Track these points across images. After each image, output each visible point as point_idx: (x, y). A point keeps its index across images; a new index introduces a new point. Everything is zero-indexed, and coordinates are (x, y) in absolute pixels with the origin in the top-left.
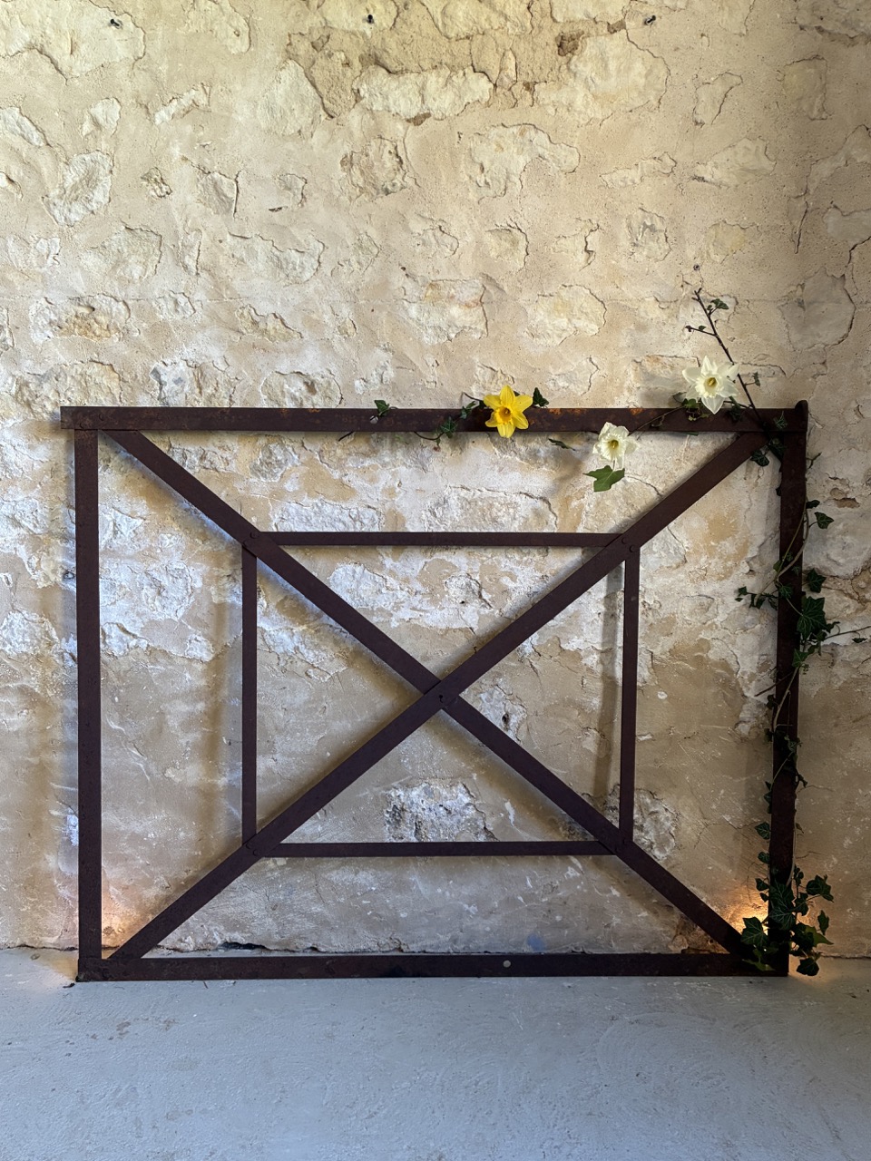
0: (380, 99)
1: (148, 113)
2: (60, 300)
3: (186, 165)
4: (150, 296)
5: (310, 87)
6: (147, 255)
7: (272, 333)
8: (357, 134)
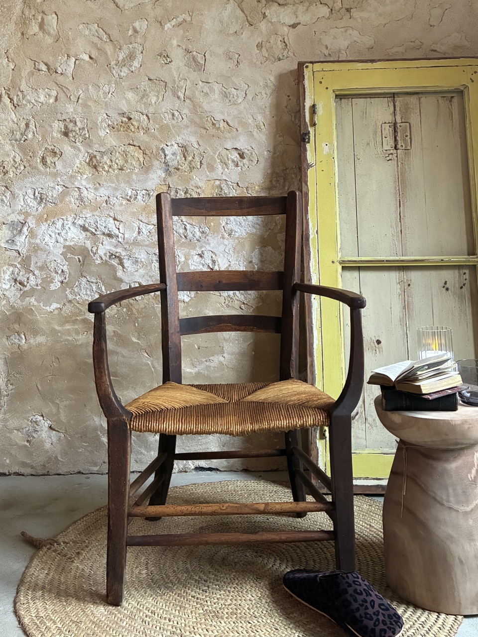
0: (275, 16)
1: (161, 25)
2: (114, 115)
3: (179, 49)
4: (160, 111)
5: (241, 12)
6: (159, 92)
7: (222, 129)
8: (265, 32)
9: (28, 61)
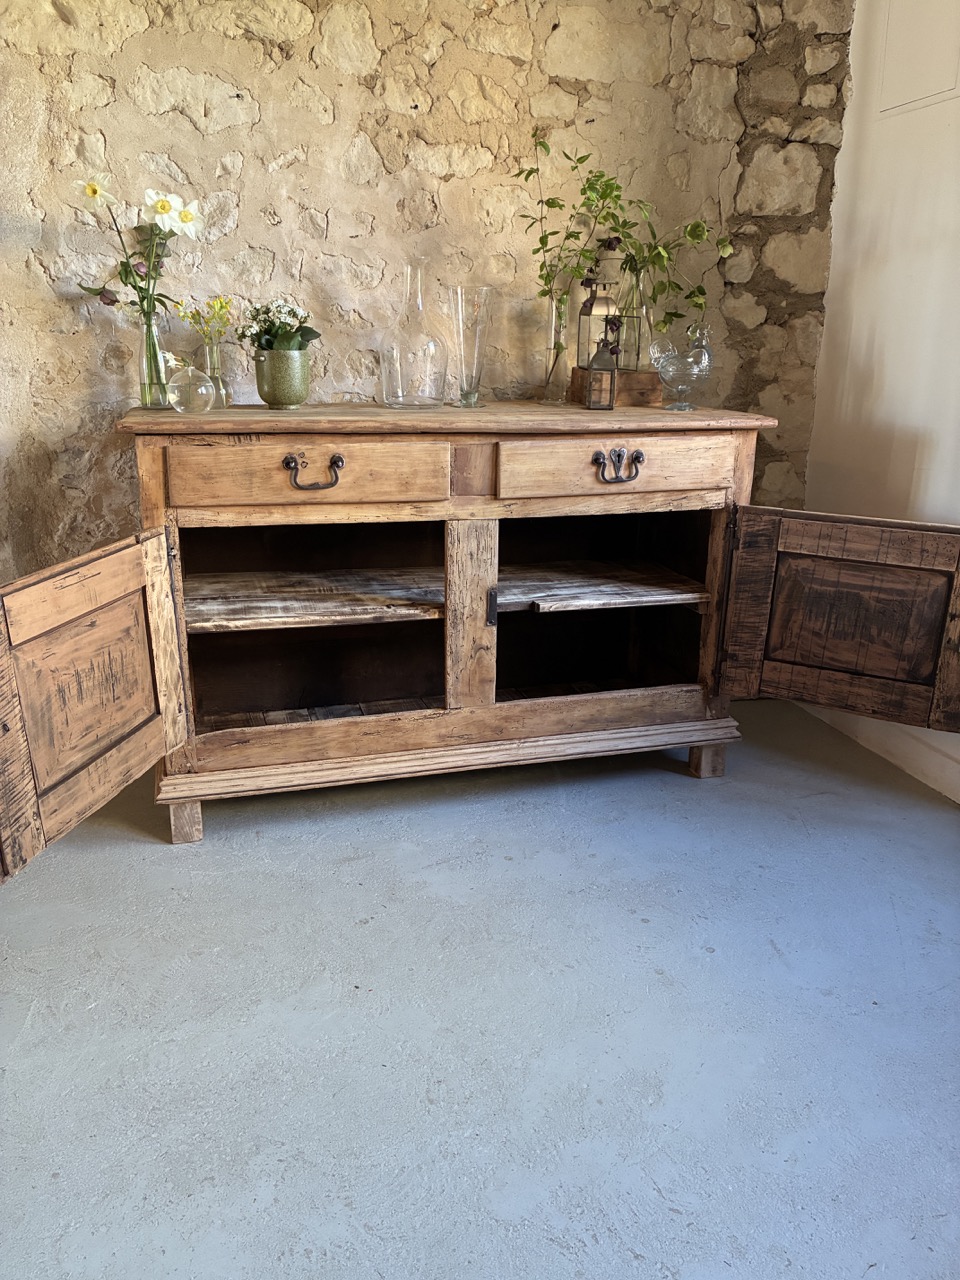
0: (422, 162)
1: (263, 163)
3: (290, 202)
5: (374, 151)
6: (264, 267)
7: (353, 322)
8: (407, 186)
9: (65, 208)
